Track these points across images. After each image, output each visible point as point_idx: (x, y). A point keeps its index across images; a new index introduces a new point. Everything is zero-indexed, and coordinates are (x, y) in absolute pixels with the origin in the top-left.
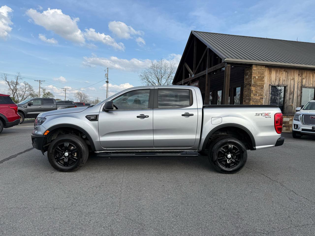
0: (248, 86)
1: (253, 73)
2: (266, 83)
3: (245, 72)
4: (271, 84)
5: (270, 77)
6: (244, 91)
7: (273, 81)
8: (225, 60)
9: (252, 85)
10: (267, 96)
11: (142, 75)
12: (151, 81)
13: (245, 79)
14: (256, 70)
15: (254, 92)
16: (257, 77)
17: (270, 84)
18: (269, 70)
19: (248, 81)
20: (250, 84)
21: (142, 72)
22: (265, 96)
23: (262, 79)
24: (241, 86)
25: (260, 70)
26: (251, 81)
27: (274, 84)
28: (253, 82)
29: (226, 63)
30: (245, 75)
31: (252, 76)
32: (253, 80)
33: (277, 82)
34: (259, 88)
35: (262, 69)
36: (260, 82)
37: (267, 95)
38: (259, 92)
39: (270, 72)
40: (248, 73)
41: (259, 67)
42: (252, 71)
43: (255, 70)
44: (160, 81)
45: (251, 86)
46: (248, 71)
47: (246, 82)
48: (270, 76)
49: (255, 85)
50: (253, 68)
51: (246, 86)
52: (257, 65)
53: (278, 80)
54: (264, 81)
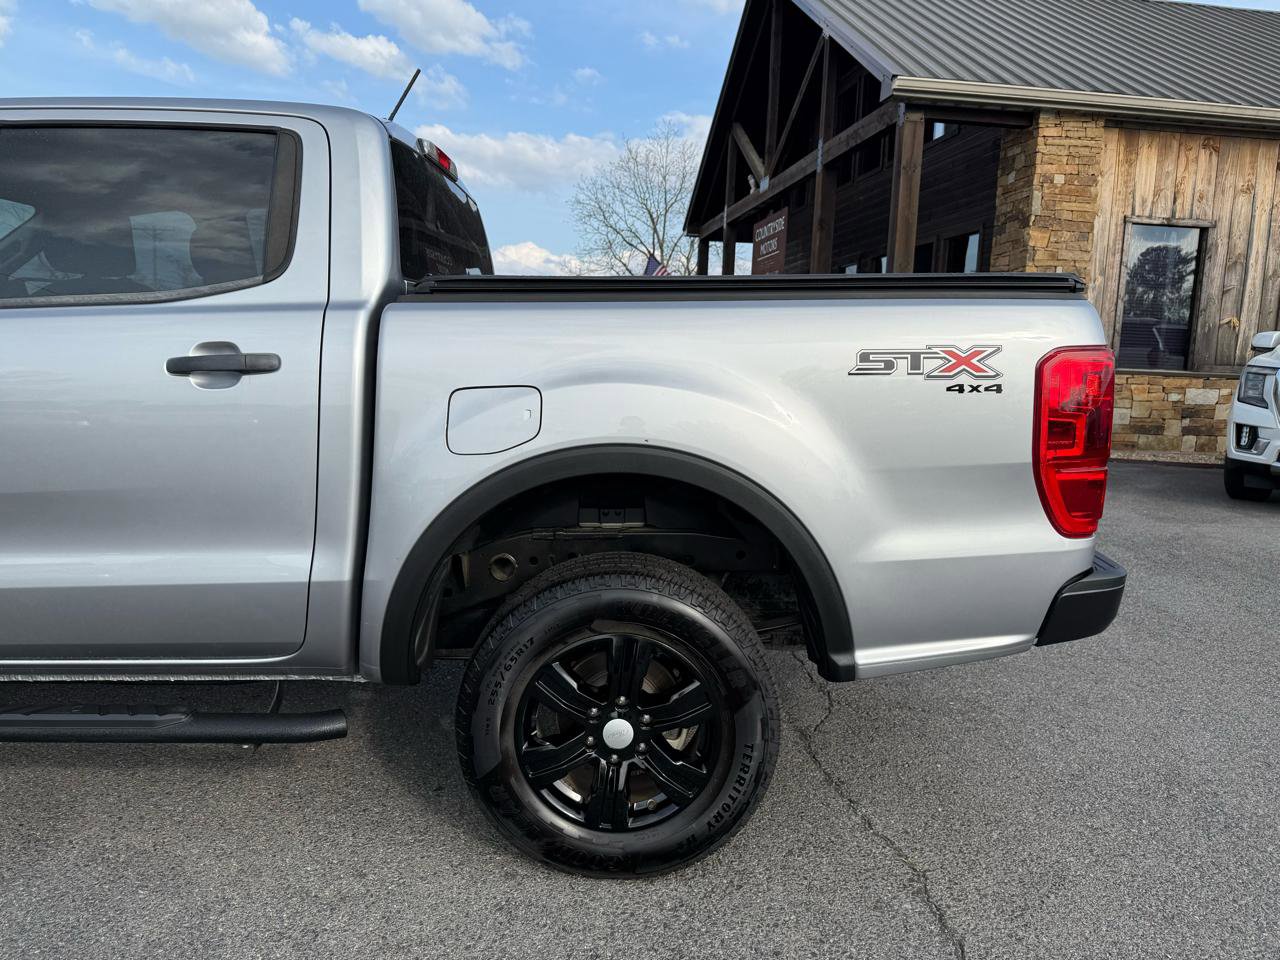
0: (1012, 227)
1: (1039, 156)
2: (1109, 209)
3: (1002, 154)
4: (1133, 213)
5: (1129, 179)
6: (995, 251)
7: (1144, 201)
8: (896, 84)
9: (1033, 218)
10: (1106, 280)
11: (582, 197)
12: (622, 225)
13: (999, 191)
14: (1057, 141)
15: (1039, 255)
16: (1059, 179)
17: (1129, 213)
18: (1123, 142)
19: (1013, 198)
20: (1023, 214)
21: (582, 185)
22: (1100, 279)
23: (1083, 186)
24: (981, 231)
25: (1079, 142)
26: (1028, 199)
27: (1150, 217)
28: (1037, 207)
29: (902, 105)
30: (999, 172)
31: (1033, 175)
32: (1037, 194)
33: (1161, 204)
34: (1067, 235)
35: (1090, 133)
36: (1074, 206)
37: (1109, 271)
38: (1067, 255)
39: (1131, 149)
40: (1014, 158)
41: (1071, 125)
42: (1036, 145)
43: (1050, 141)
44: (660, 228)
45: (1025, 222)
46: (1017, 150)
47: (1003, 207)
48: (1129, 174)
49: (1049, 222)
50: (1042, 132)
51: (1002, 230)
52: (1064, 113)
53: (1170, 195)
54: (1093, 199)
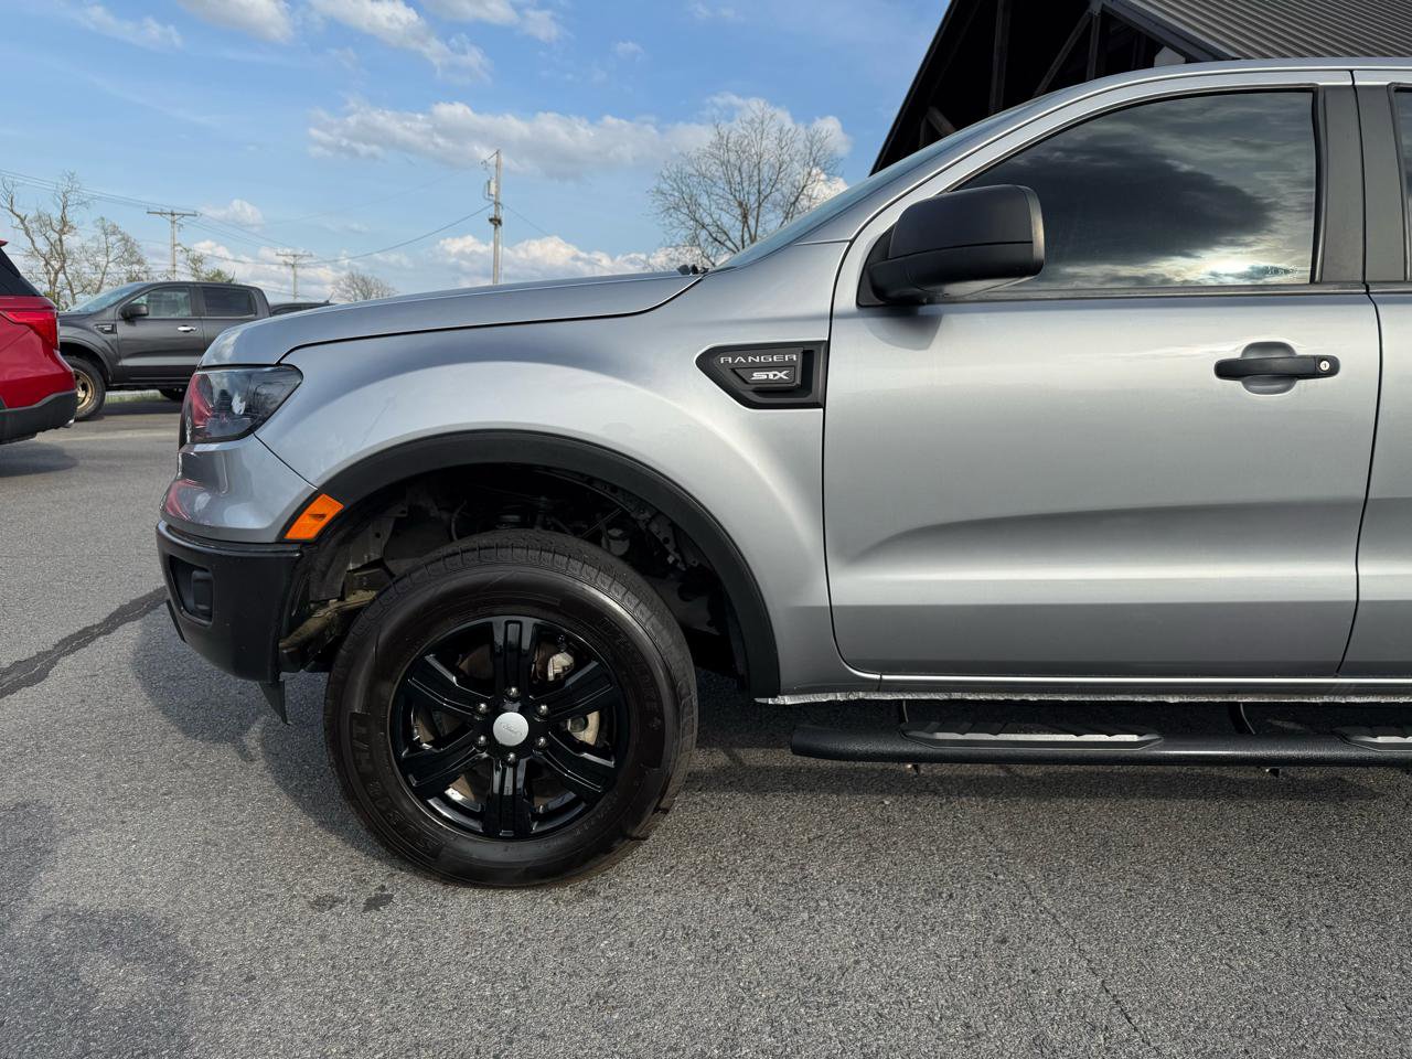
11: (665, 187)
12: (708, 220)
44: (752, 222)
